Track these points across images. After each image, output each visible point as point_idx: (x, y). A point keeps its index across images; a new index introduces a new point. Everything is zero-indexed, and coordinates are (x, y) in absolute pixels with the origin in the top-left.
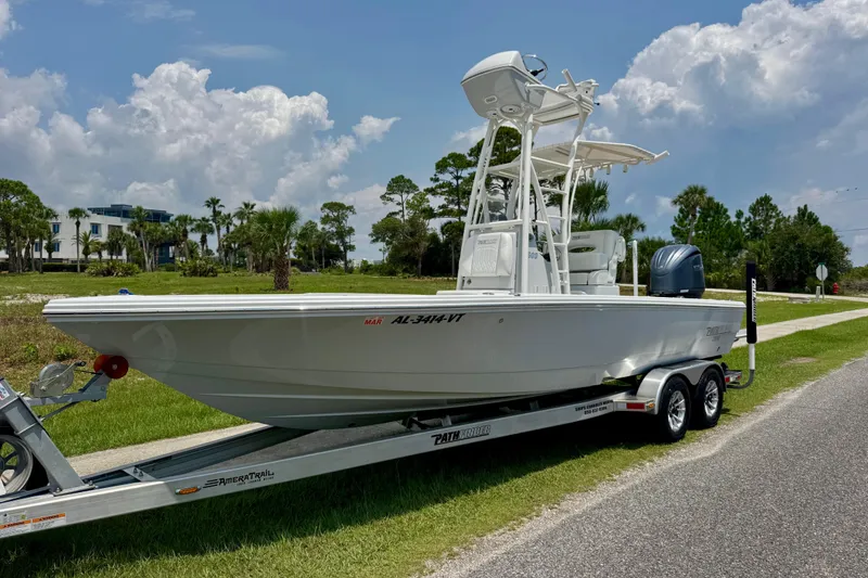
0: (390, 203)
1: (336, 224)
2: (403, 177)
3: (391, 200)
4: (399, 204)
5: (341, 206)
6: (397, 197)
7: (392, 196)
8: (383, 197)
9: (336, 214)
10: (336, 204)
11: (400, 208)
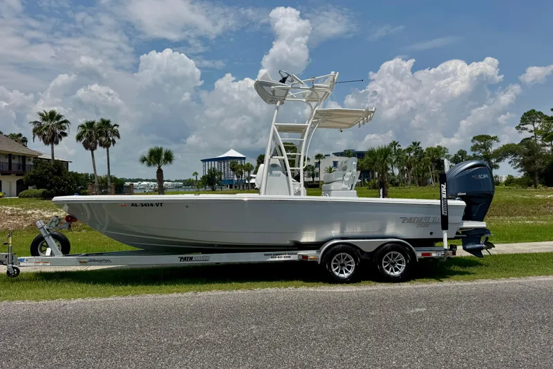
0: (525, 131)
1: (483, 150)
2: (534, 111)
3: (526, 129)
4: (531, 131)
5: (487, 137)
6: (530, 127)
7: (526, 126)
8: (518, 128)
9: (482, 143)
10: (483, 136)
11: (533, 134)
